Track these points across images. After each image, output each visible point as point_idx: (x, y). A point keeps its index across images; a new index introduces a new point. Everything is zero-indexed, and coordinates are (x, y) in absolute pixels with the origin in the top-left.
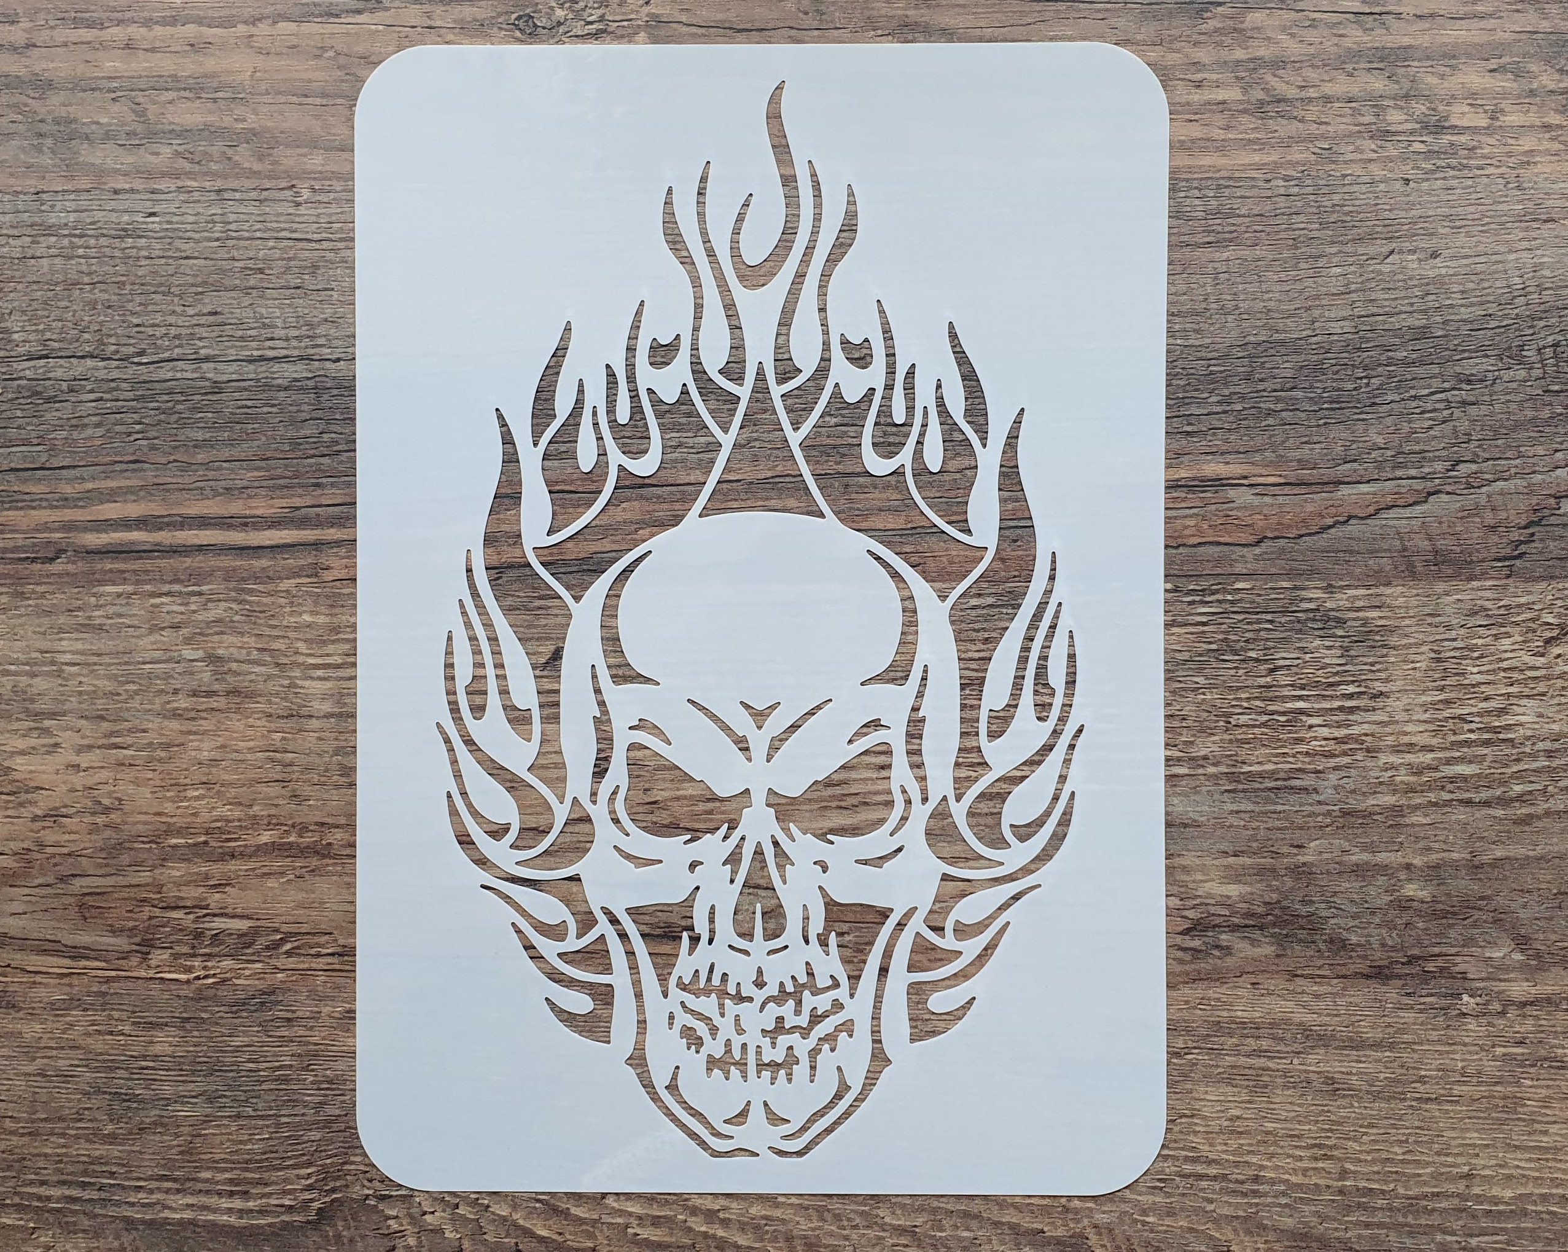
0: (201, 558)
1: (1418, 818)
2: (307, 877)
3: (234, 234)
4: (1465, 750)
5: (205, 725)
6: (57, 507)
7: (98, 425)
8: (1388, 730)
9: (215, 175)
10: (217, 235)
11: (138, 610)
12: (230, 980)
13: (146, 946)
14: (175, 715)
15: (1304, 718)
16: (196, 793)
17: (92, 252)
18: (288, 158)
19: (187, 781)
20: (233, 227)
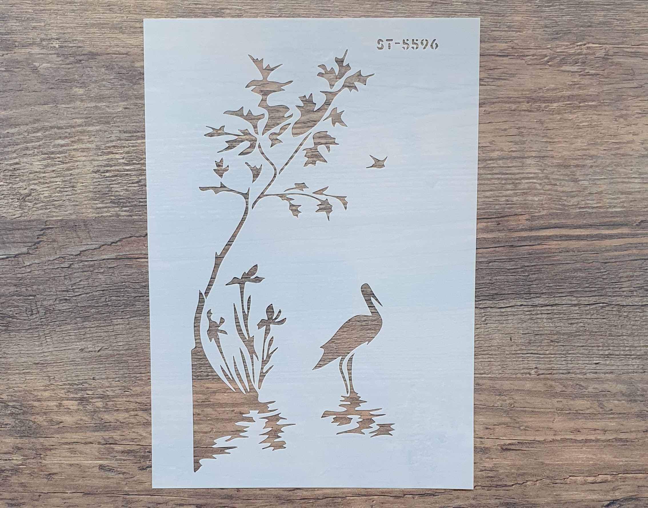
0: (579, 223)
1: (79, 121)
2: (537, 89)
3: (562, 356)
4: (61, 150)
5: (579, 153)
6: (640, 244)
7: (620, 278)
8: (92, 158)
9: (571, 379)
10: (570, 356)
11: (606, 201)
12: (571, 44)
13: (605, 58)
14: (592, 157)
15: (126, 162)
16: (584, 124)
17: (622, 348)
18: (540, 387)
19: (587, 129)
20: (563, 359)
